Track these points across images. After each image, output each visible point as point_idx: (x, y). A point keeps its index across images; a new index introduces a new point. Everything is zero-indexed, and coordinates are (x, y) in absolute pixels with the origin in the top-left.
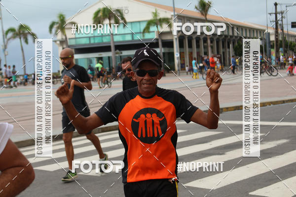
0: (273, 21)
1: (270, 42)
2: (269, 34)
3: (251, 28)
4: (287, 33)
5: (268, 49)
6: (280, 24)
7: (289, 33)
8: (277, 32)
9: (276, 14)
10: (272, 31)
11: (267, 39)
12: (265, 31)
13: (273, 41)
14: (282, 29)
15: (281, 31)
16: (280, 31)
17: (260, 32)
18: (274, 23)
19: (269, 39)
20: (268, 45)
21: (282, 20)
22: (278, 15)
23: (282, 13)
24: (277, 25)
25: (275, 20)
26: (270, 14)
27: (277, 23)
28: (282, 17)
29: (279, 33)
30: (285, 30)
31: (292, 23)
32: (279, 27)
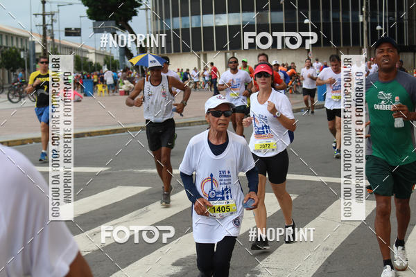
0: (40, 26)
1: (35, 54)
2: (34, 43)
3: (9, 34)
4: (58, 42)
5: (32, 64)
6: (49, 30)
7: (62, 43)
8: (44, 41)
9: (44, 15)
10: (38, 39)
11: (32, 50)
12: (28, 38)
13: (40, 53)
14: (52, 38)
15: (51, 40)
16: (49, 40)
17: (22, 40)
18: (42, 28)
19: (34, 50)
20: (32, 59)
21: (52, 25)
22: (46, 17)
23: (52, 14)
24: (46, 32)
25: (42, 24)
26: (36, 15)
27: (45, 29)
28: (52, 20)
29: (48, 42)
30: (56, 39)
31: (66, 29)
32: (48, 34)
